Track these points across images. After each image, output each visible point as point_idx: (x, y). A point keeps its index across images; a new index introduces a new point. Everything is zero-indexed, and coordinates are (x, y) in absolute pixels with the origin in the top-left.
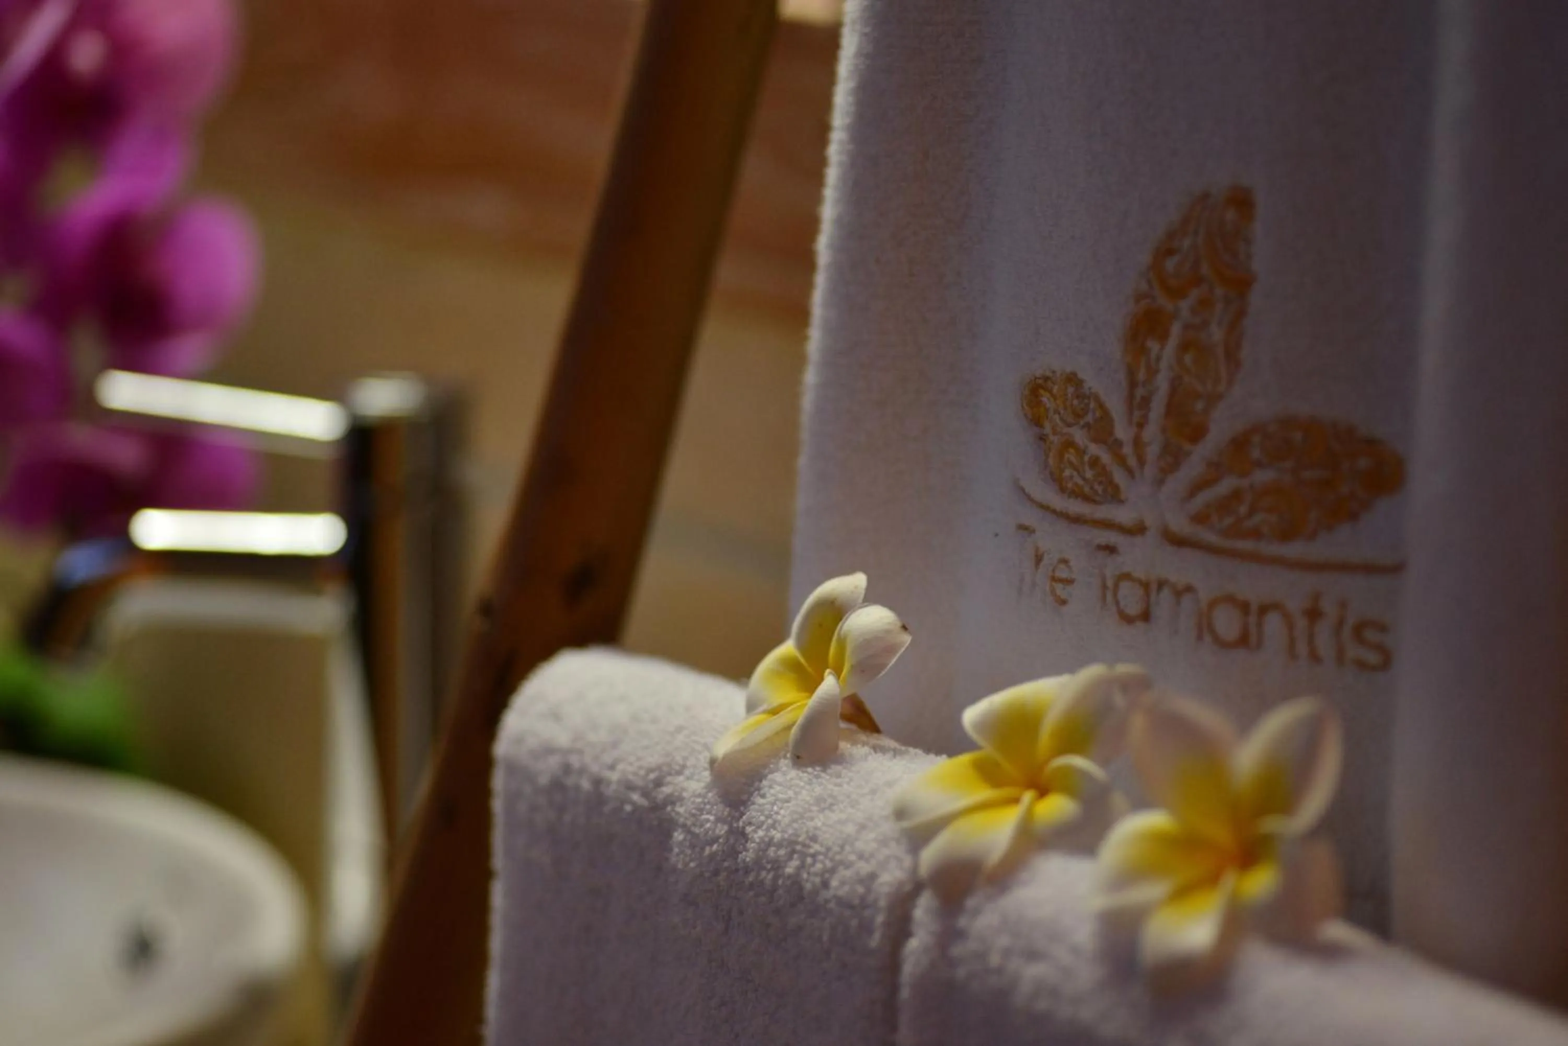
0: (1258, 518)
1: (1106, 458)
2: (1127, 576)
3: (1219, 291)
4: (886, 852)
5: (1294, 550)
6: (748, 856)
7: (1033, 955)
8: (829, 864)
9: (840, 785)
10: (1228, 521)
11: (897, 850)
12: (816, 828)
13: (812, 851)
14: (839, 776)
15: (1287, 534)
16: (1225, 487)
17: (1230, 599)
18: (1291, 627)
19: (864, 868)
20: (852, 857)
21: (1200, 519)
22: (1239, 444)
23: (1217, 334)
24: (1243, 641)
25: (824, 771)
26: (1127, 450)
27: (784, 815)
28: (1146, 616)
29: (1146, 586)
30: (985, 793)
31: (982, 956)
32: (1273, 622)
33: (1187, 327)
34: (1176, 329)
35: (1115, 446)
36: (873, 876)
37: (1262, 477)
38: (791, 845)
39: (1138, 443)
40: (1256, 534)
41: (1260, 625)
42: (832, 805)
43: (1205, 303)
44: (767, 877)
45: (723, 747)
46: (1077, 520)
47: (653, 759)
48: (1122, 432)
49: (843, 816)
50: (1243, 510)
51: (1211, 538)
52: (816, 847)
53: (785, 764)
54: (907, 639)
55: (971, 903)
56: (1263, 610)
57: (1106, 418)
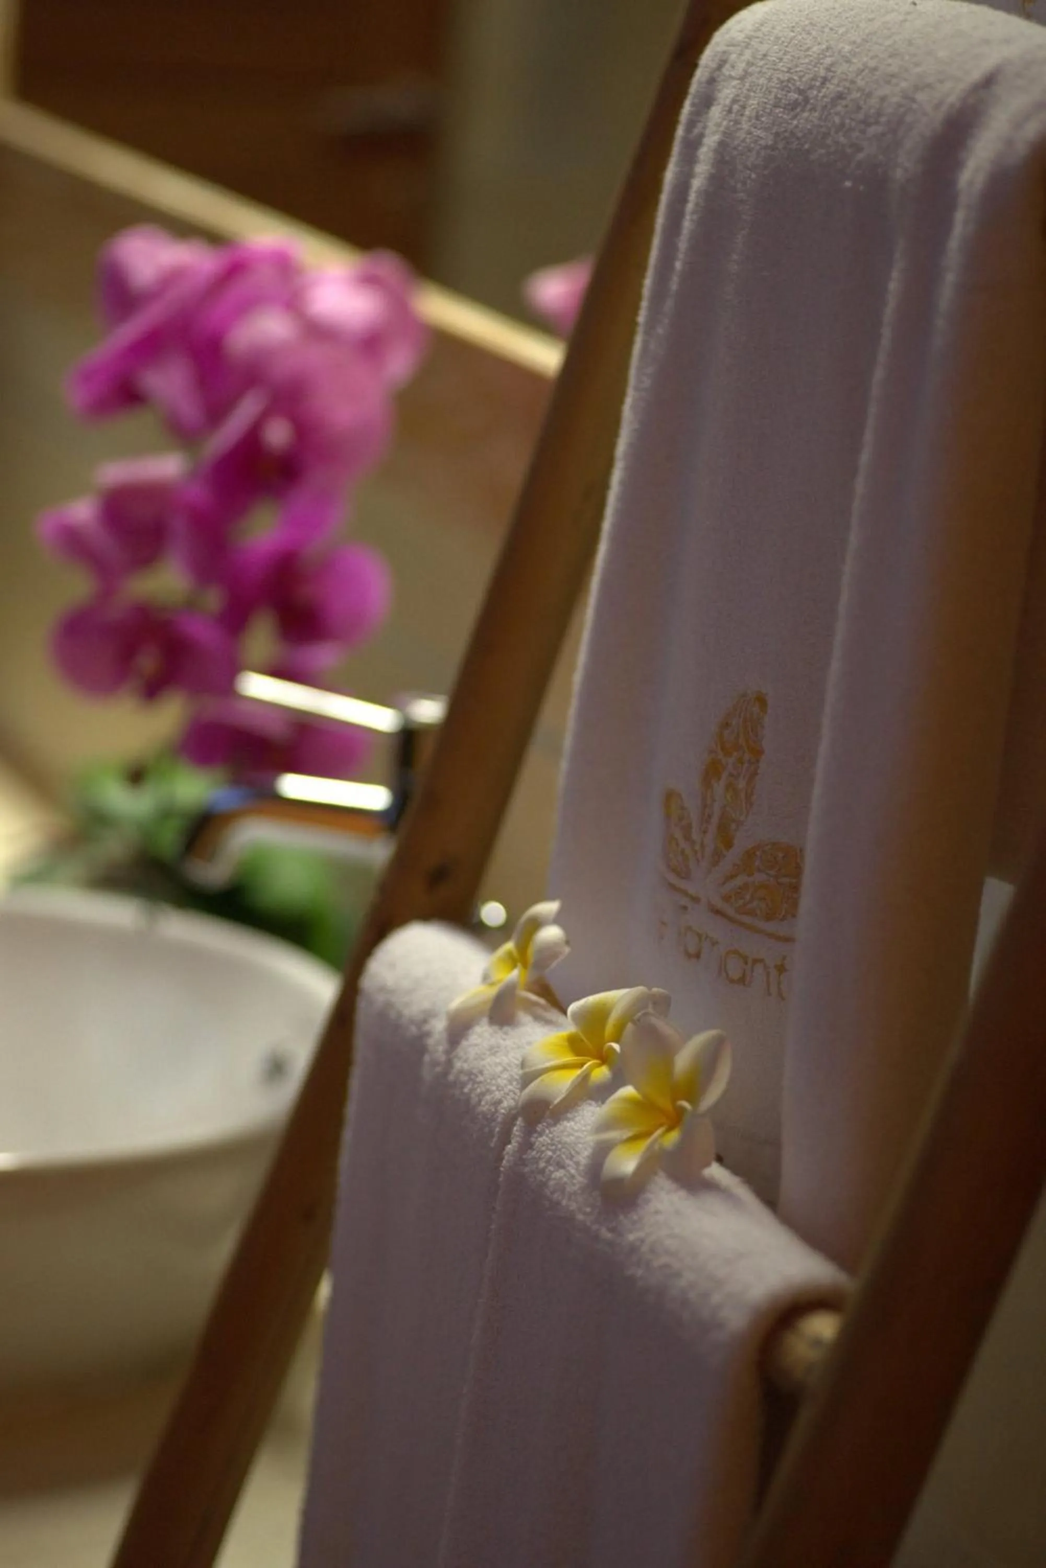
0: (755, 903)
1: (688, 851)
2: (689, 928)
3: (747, 757)
4: (510, 1087)
5: (770, 927)
6: (451, 1078)
7: (560, 1165)
8: (483, 1089)
9: (504, 1040)
10: (741, 902)
11: (514, 1087)
12: (484, 1066)
13: (478, 1080)
14: (506, 1033)
15: (769, 917)
16: (739, 881)
17: (736, 952)
18: (768, 974)
19: (498, 1095)
20: (494, 1088)
21: (726, 898)
22: (750, 855)
23: (741, 784)
24: (742, 980)
25: (501, 1029)
26: (697, 847)
27: (472, 1052)
28: (698, 956)
29: (699, 936)
30: (569, 1058)
31: (536, 1160)
32: (759, 969)
33: (731, 775)
34: (725, 775)
35: (693, 843)
36: (500, 1102)
37: (759, 878)
38: (470, 1073)
39: (703, 846)
40: (752, 913)
41: (752, 971)
42: (497, 1052)
43: (740, 761)
44: (457, 1092)
45: (456, 1003)
46: (673, 887)
47: (426, 1005)
48: (695, 836)
49: (498, 1060)
50: (748, 897)
51: (730, 912)
52: (480, 1078)
53: (485, 1021)
54: (567, 950)
55: (539, 1128)
56: (755, 961)
57: (690, 826)
